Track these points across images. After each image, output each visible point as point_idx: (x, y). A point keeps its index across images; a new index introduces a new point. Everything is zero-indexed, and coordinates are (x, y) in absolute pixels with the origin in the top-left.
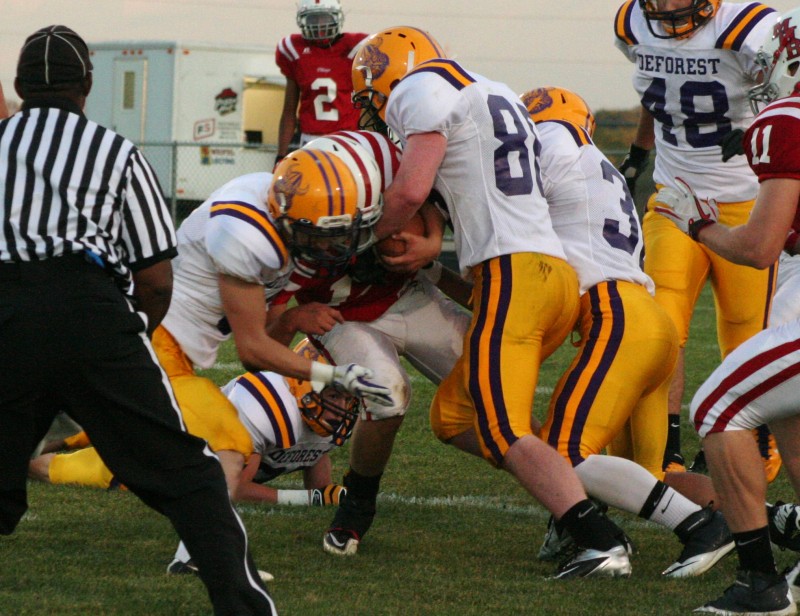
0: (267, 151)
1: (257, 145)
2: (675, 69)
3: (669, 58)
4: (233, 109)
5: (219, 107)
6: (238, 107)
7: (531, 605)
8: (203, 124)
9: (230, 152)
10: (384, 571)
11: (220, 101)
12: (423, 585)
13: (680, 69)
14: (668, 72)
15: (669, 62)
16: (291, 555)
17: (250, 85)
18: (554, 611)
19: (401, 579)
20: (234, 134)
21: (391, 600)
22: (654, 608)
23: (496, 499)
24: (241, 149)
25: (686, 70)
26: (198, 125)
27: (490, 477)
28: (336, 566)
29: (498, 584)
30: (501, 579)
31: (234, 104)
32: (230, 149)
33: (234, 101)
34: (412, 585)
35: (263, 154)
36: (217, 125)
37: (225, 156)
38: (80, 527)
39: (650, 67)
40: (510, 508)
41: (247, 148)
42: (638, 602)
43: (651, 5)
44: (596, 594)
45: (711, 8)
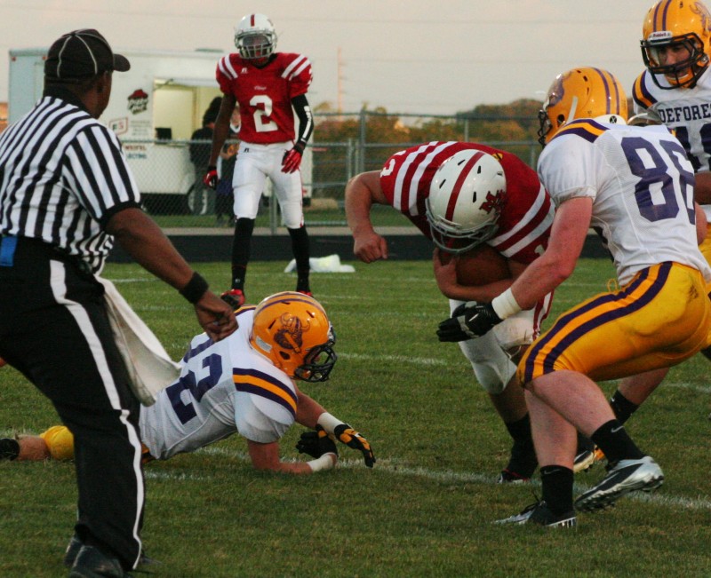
0: (176, 145)
1: (167, 141)
2: (692, 116)
3: (685, 108)
4: (145, 109)
5: (132, 107)
6: (148, 106)
7: (420, 558)
8: (117, 123)
9: (141, 148)
10: (285, 529)
11: (133, 101)
12: (321, 541)
13: (696, 115)
14: (687, 119)
15: (687, 110)
16: (201, 516)
17: (160, 86)
18: (441, 563)
19: (301, 536)
20: (145, 130)
21: (292, 556)
22: (532, 559)
23: (387, 461)
24: (152, 144)
25: (702, 115)
26: (112, 124)
27: (382, 441)
28: (242, 525)
29: (391, 539)
30: (393, 535)
31: (145, 104)
32: (142, 144)
33: (145, 101)
34: (311, 541)
35: (172, 149)
36: (130, 123)
37: (138, 151)
38: (8, 493)
39: (671, 118)
40: (401, 470)
41: (157, 143)
42: (518, 554)
43: (654, 62)
44: (479, 547)
45: (707, 59)
